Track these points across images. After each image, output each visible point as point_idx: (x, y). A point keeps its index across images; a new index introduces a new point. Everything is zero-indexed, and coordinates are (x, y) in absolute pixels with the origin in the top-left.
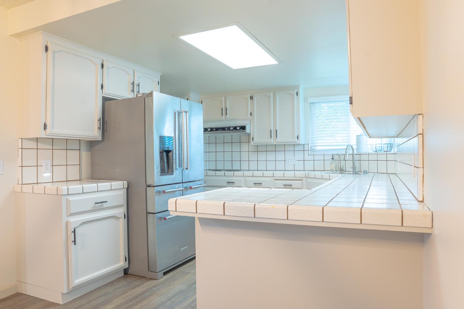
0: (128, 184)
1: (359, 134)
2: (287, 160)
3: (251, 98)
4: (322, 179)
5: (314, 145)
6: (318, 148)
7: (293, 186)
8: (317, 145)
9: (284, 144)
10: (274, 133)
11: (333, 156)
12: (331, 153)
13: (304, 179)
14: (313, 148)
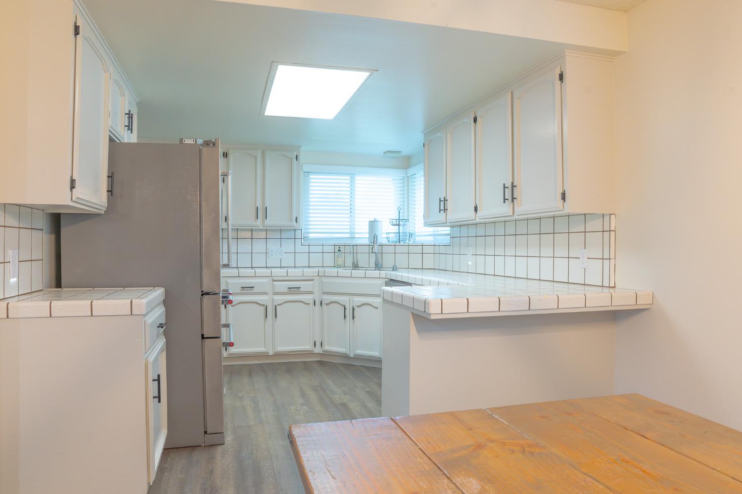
0: (167, 292)
1: (373, 220)
2: (270, 253)
3: (224, 156)
4: (365, 277)
5: (307, 231)
6: (311, 236)
7: (302, 290)
8: (311, 231)
9: (280, 228)
10: (261, 212)
11: (339, 248)
12: (333, 243)
13: (316, 279)
14: (305, 235)
